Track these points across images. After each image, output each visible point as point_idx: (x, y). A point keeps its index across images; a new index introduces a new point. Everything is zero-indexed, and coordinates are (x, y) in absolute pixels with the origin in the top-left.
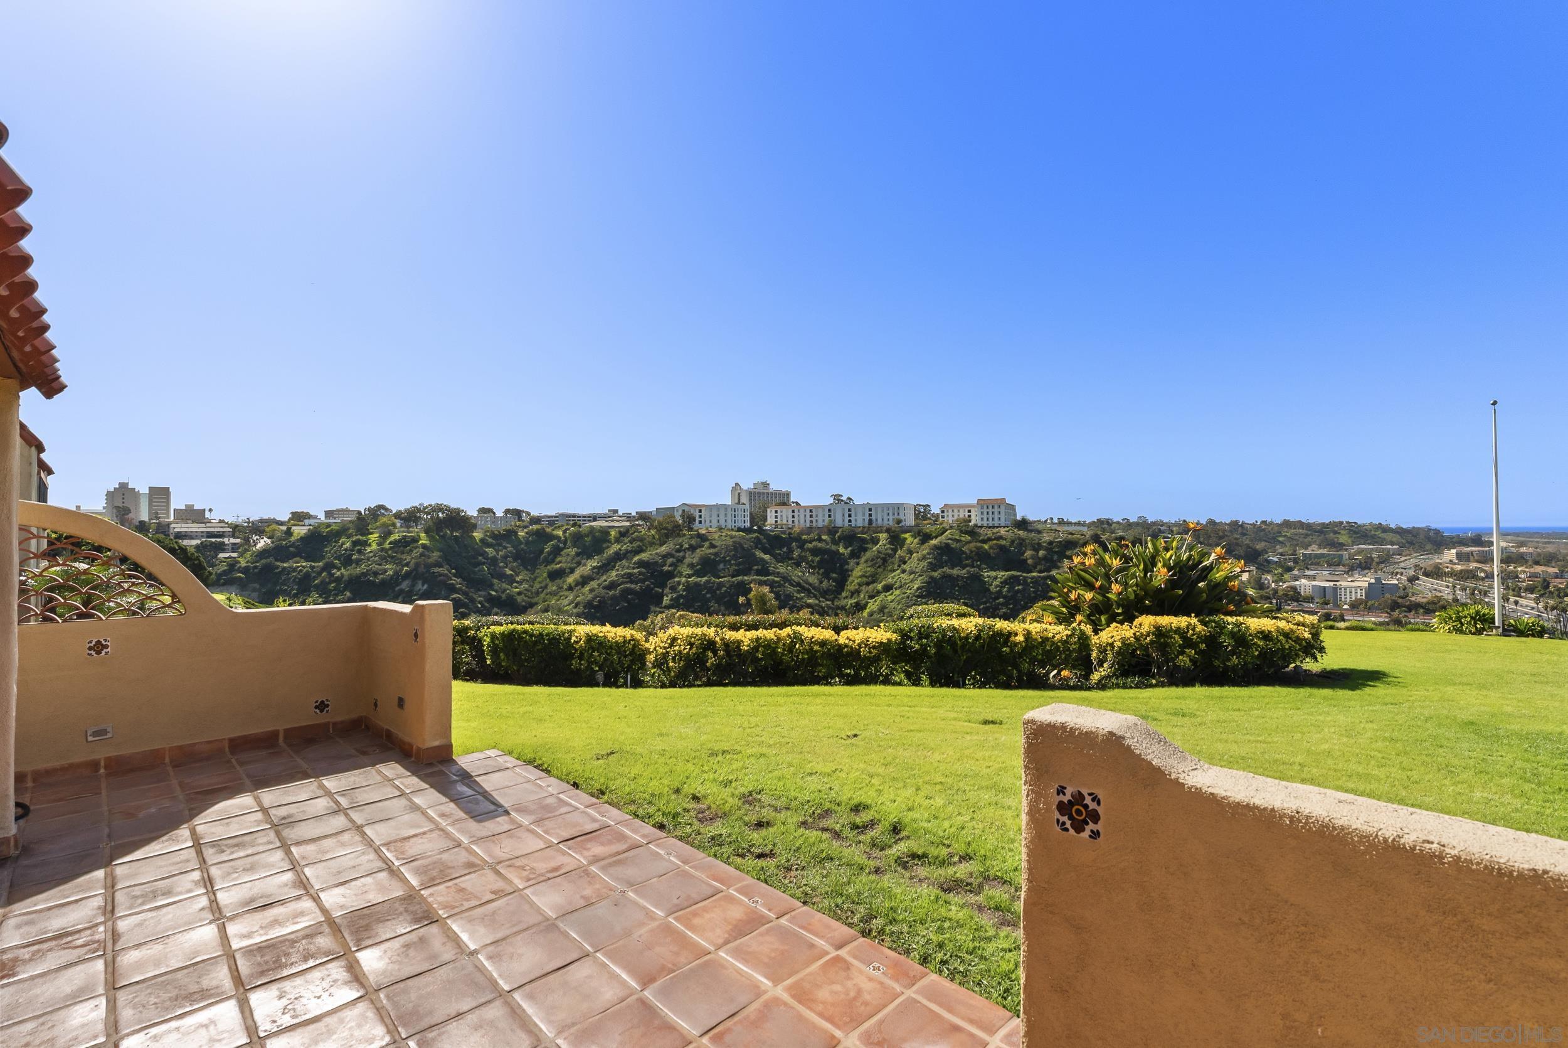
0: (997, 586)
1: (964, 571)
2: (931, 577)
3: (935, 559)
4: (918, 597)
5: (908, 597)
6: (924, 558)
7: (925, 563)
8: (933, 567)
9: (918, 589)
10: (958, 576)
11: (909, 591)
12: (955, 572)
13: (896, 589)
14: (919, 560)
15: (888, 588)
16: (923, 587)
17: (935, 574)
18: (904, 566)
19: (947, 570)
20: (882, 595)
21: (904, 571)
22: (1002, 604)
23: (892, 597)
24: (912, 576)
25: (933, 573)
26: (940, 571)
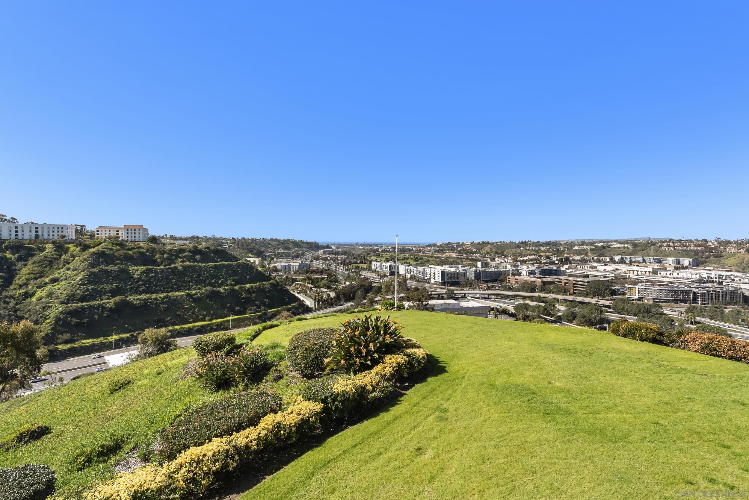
0: (138, 275)
1: (116, 267)
2: (91, 272)
3: (94, 260)
4: (81, 284)
5: (73, 285)
6: (85, 260)
7: (86, 263)
8: (92, 265)
9: (81, 280)
10: (111, 270)
11: (73, 282)
12: (109, 268)
13: (62, 281)
14: (81, 261)
15: (54, 281)
16: (85, 278)
17: (95, 270)
18: (69, 266)
19: (103, 267)
20: (50, 286)
21: (68, 269)
22: (142, 285)
23: (59, 286)
24: (75, 272)
25: (93, 269)
26: (98, 268)
